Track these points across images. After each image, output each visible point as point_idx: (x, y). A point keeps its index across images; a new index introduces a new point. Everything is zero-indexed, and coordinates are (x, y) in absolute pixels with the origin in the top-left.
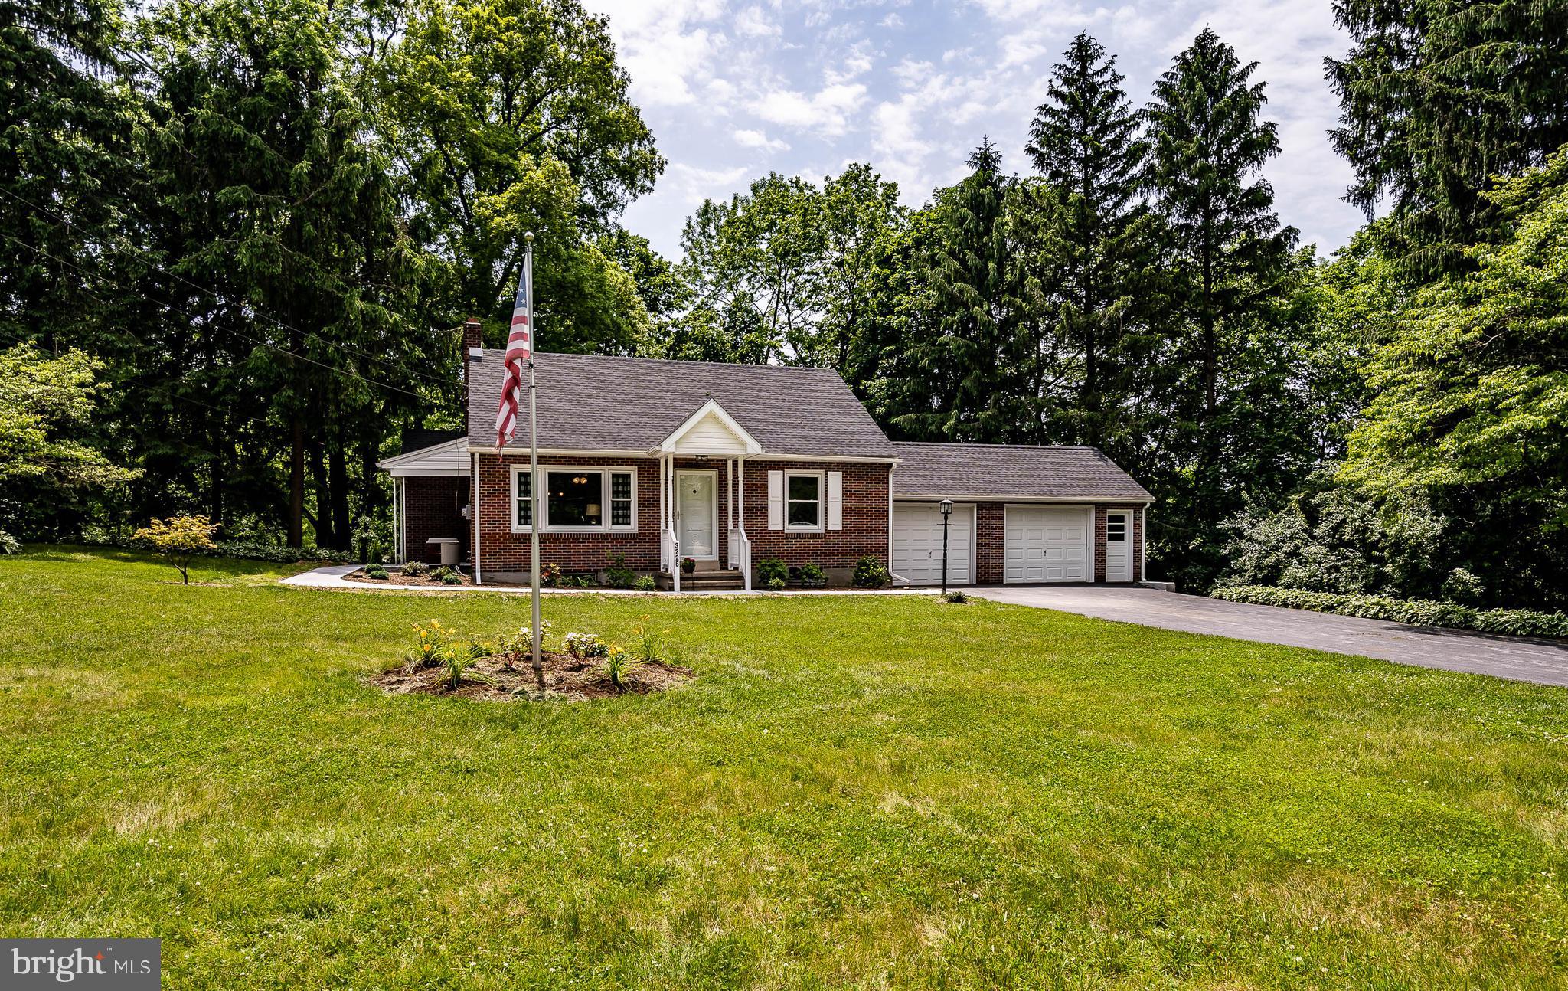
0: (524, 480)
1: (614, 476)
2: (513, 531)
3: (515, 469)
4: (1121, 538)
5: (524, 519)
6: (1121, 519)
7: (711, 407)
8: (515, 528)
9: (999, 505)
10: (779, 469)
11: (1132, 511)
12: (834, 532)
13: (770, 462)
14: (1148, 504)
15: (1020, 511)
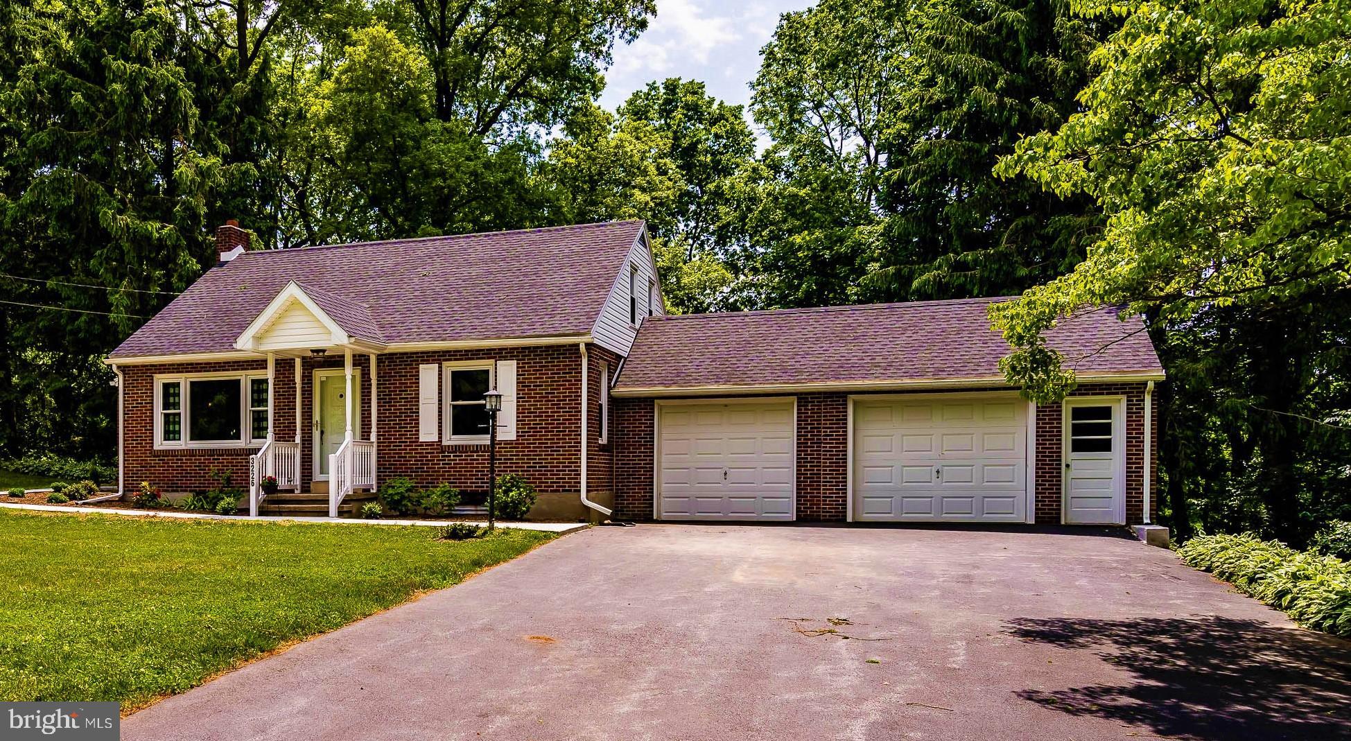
0: (170, 391)
1: (253, 382)
2: (156, 447)
3: (160, 380)
4: (1106, 446)
5: (170, 434)
6: (1106, 412)
8: (160, 443)
9: (840, 397)
10: (433, 362)
11: (1124, 398)
12: (506, 442)
13: (422, 353)
14: (1151, 385)
15: (890, 406)
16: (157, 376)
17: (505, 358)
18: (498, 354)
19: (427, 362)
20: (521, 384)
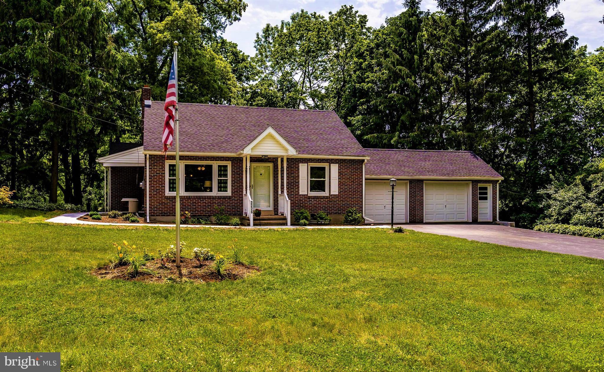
0: (172, 168)
1: (219, 166)
2: (166, 195)
3: (167, 163)
4: (486, 198)
5: (172, 188)
6: (486, 189)
7: (270, 130)
8: (168, 193)
9: (421, 181)
10: (305, 163)
11: (491, 185)
12: (334, 195)
13: (300, 159)
14: (500, 181)
15: (432, 185)
16: (166, 161)
17: (334, 163)
18: (331, 161)
19: (302, 163)
20: (340, 173)
